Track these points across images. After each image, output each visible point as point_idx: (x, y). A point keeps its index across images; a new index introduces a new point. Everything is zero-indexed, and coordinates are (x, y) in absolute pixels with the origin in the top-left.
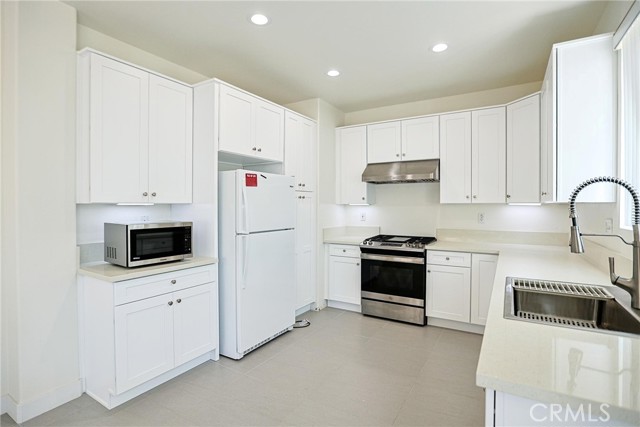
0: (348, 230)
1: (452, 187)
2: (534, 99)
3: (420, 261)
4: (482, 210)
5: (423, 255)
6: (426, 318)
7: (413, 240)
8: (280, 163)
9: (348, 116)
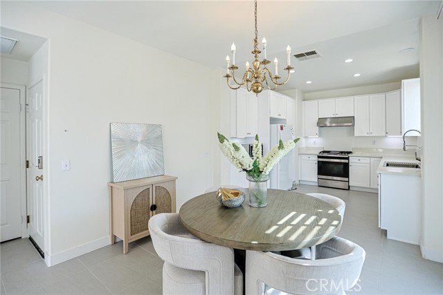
0: (307, 148)
1: (360, 129)
2: (397, 92)
3: (347, 161)
4: (375, 139)
5: (348, 158)
6: (349, 186)
7: (342, 152)
8: (285, 120)
9: (307, 95)
